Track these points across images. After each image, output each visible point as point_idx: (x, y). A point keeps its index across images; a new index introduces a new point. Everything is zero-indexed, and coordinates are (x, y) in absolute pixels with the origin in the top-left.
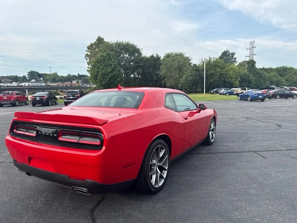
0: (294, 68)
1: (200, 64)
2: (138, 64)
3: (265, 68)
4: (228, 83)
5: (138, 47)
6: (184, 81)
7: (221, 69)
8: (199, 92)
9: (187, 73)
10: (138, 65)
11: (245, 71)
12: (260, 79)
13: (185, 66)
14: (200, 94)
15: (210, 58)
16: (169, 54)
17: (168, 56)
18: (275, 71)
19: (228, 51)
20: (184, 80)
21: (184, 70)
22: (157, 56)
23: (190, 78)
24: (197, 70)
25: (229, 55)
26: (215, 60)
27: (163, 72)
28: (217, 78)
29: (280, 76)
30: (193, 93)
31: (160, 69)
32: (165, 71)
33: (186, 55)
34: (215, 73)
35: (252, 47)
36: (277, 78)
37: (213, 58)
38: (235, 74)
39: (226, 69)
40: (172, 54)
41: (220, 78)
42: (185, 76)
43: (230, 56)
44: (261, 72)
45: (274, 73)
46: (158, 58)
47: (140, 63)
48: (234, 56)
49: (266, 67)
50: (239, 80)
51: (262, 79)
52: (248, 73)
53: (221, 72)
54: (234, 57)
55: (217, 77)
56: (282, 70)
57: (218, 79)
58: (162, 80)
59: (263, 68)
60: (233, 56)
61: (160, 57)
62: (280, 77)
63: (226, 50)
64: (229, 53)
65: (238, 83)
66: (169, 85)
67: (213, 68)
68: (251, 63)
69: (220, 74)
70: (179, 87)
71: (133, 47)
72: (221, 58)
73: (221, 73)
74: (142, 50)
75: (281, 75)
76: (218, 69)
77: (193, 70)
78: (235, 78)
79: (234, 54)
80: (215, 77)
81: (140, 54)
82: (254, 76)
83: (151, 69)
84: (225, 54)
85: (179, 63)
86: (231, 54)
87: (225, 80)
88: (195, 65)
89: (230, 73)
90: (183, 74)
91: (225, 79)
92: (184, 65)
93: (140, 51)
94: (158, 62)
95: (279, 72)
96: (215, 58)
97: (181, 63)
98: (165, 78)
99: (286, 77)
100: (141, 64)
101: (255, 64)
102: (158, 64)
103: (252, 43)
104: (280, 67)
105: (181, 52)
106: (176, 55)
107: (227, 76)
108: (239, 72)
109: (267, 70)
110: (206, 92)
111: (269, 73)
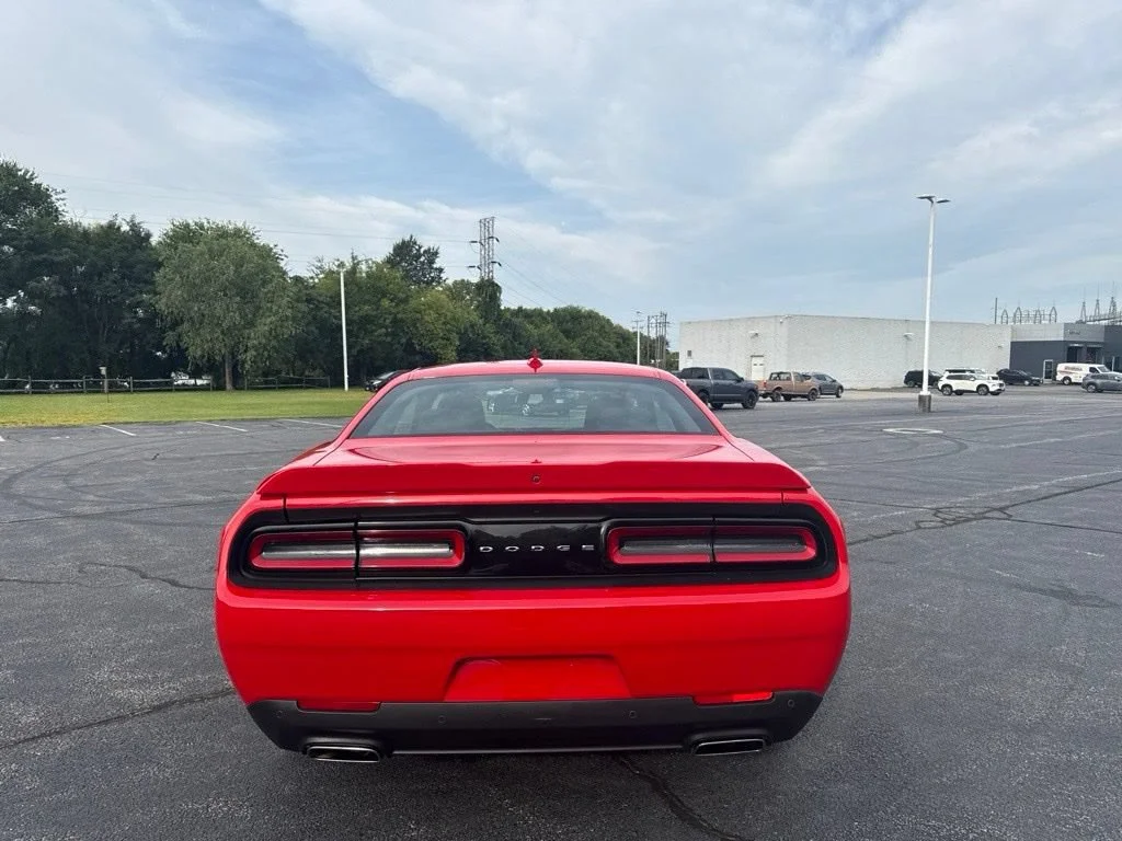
0: (597, 314)
1: (312, 278)
2: (45, 256)
3: (526, 310)
4: (421, 353)
5: (43, 180)
6: (264, 341)
7: (397, 305)
8: (322, 385)
9: (275, 308)
10: (45, 260)
11: (470, 313)
12: (516, 344)
13: (264, 283)
14: (325, 390)
15: (354, 258)
16: (187, 226)
17: (184, 235)
18: (553, 321)
19: (415, 243)
20: (267, 334)
21: (261, 295)
22: (134, 226)
23: (290, 330)
24: (309, 301)
25: (418, 256)
26: (374, 269)
27: (169, 296)
28: (387, 335)
29: (567, 337)
30: (301, 387)
31: (153, 283)
32: (179, 292)
33: (262, 239)
34: (375, 316)
35: (487, 238)
36: (560, 343)
37: (367, 261)
38: (444, 323)
39: (413, 303)
40: (202, 227)
41: (394, 335)
42: (269, 320)
43: (422, 259)
44: (516, 320)
45: (549, 326)
46: (138, 238)
47: (54, 251)
48: (437, 260)
49: (529, 306)
50: (458, 343)
51: (520, 344)
52: (481, 321)
53: (398, 313)
54: (435, 266)
55: (384, 330)
56: (568, 318)
57: (389, 339)
58: (164, 332)
59: (520, 309)
60: (431, 262)
61: (148, 236)
62: (566, 341)
63: (407, 238)
64: (418, 251)
65: (454, 353)
66: (199, 353)
67: (367, 297)
68: (488, 290)
69: (395, 321)
70: (244, 362)
71: (15, 176)
72: (390, 261)
73: (395, 318)
74: (62, 196)
75: (567, 333)
76: (386, 303)
77: (298, 301)
78: (443, 339)
79: (436, 254)
80: (376, 331)
81: (52, 212)
82: (498, 332)
83: (107, 283)
84: (404, 251)
85: (239, 265)
86: (425, 252)
87: (410, 344)
88: (297, 279)
89: (426, 318)
90: (261, 311)
91: (410, 339)
92: (261, 276)
93: (53, 199)
94: (140, 255)
95: (560, 323)
96: (373, 262)
97: (247, 268)
98: (176, 324)
99: (579, 340)
100: (59, 259)
101: (500, 293)
102: (142, 262)
103: (486, 224)
104: (565, 310)
105: (240, 225)
106: (222, 234)
107: (417, 328)
108: (454, 319)
109: (532, 316)
110: (350, 386)
111: (537, 327)
